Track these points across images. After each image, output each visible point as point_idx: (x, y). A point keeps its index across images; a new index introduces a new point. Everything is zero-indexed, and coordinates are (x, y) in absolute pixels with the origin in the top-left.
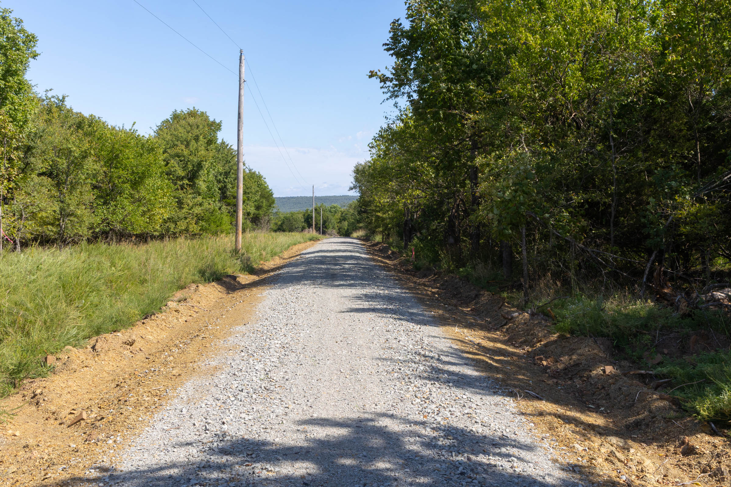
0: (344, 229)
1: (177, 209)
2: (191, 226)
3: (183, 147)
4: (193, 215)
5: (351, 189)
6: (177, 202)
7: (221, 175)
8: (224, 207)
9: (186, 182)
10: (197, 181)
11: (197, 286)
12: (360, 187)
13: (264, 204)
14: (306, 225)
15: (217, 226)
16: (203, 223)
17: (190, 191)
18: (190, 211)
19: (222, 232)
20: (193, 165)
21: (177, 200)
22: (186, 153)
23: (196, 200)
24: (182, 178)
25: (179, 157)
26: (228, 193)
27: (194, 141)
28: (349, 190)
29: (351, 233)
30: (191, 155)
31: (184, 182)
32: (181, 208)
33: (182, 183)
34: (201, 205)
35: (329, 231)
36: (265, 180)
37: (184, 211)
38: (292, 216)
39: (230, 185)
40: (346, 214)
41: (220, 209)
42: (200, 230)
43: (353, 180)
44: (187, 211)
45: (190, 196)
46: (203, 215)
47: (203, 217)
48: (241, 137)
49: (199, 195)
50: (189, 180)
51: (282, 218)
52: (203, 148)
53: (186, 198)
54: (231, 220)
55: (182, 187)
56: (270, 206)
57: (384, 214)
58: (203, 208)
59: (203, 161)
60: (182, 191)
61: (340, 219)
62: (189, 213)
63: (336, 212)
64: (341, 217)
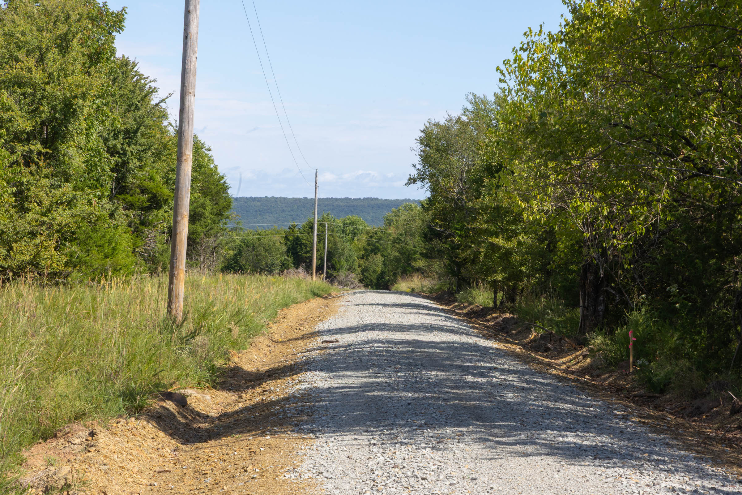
0: (374, 271)
1: (12, 211)
2: (44, 255)
3: (31, 63)
4: (50, 226)
5: (413, 180)
6: (15, 195)
7: (116, 137)
8: (121, 211)
9: (36, 147)
10: (62, 148)
11: (92, 434)
12: (432, 176)
13: (209, 208)
14: (290, 259)
15: (106, 257)
16: (74, 248)
17: (48, 171)
18: (45, 219)
19: (116, 270)
20: (54, 108)
21: (15, 189)
22: (38, 77)
23: (58, 193)
24: (29, 138)
25: (20, 85)
26: (131, 180)
27: (56, 51)
28: (407, 184)
29: (395, 281)
30: (48, 83)
31: (33, 148)
32: (23, 209)
33: (26, 148)
34: (70, 204)
35: (342, 275)
36: (210, 153)
37: (30, 216)
38: (259, 240)
39: (136, 161)
40: (380, 239)
41: (111, 215)
42: (66, 264)
43: (417, 160)
44: (37, 216)
45: (44, 181)
46: (74, 227)
47: (73, 233)
48: (193, 29)
49: (67, 180)
50: (44, 143)
51: (238, 242)
52: (79, 66)
53: (37, 187)
54: (134, 244)
55: (28, 160)
56: (220, 214)
57: (508, 239)
58: (74, 211)
59: (75, 97)
60: (28, 169)
61: (365, 250)
62: (43, 223)
63: (354, 234)
64: (368, 244)
